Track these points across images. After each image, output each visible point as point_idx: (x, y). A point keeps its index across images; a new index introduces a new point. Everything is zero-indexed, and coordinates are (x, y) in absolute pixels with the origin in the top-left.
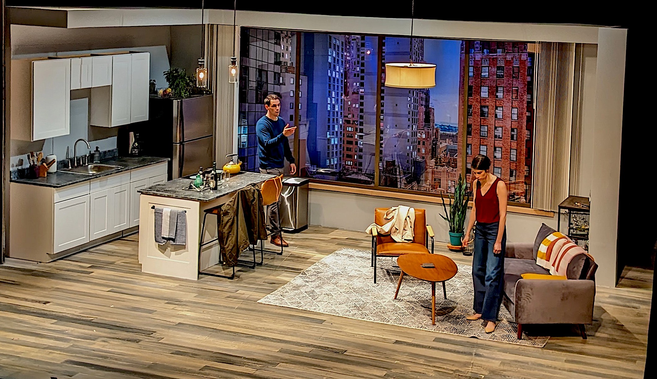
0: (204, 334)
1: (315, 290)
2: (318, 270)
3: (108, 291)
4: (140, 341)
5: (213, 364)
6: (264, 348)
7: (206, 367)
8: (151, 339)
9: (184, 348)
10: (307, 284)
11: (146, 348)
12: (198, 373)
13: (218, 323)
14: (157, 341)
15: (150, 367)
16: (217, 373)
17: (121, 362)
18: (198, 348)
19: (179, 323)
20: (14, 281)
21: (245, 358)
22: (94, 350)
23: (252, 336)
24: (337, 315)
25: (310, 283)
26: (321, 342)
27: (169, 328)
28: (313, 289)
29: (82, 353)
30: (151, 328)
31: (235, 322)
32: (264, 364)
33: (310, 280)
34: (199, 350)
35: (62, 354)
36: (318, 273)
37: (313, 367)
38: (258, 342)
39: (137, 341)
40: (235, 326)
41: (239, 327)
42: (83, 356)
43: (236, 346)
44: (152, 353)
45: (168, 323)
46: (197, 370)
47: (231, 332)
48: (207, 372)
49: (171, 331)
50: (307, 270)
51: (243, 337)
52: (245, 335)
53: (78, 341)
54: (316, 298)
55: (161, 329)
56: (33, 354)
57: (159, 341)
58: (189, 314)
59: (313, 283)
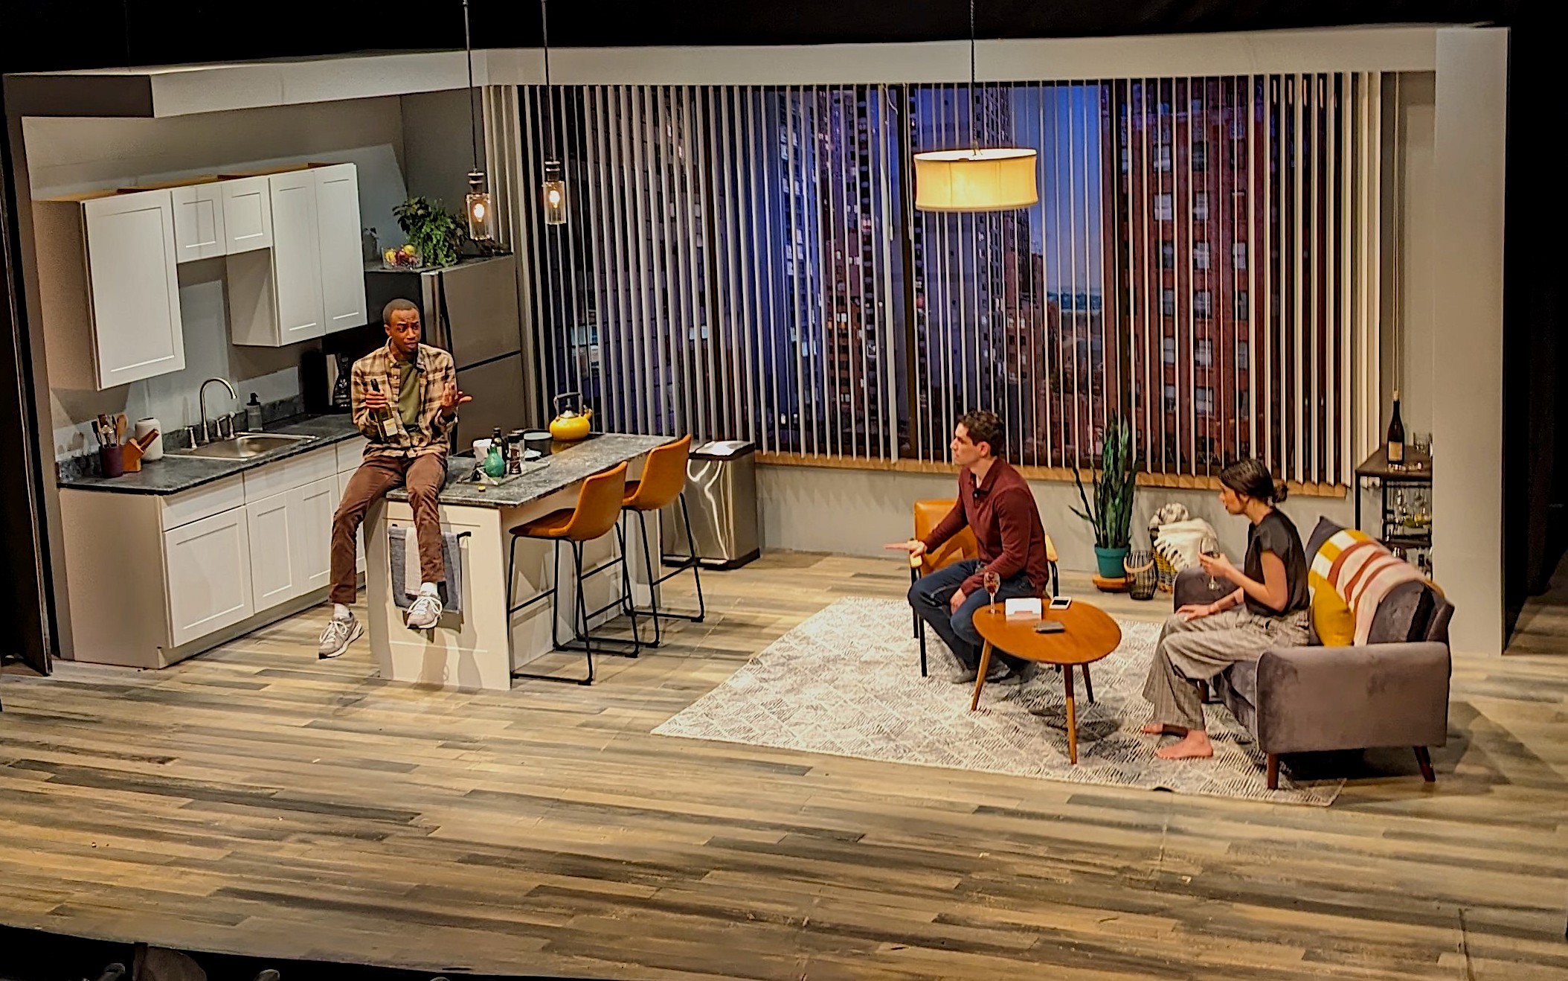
0: (531, 813)
1: (784, 699)
2: (790, 653)
3: (305, 727)
4: (385, 836)
5: (556, 882)
6: (671, 837)
7: (541, 889)
8: (407, 831)
9: (486, 848)
10: (765, 685)
11: (399, 851)
12: (524, 903)
13: (562, 787)
14: (424, 835)
15: (412, 894)
16: (565, 900)
17: (345, 888)
18: (521, 845)
19: (474, 792)
20: (86, 715)
21: (629, 863)
22: (281, 863)
23: (645, 813)
24: (838, 754)
25: (772, 682)
26: (804, 818)
27: (450, 802)
28: (779, 696)
29: (252, 871)
30: (410, 806)
31: (600, 781)
32: (675, 874)
33: (772, 677)
34: (522, 850)
35: (209, 875)
36: (790, 658)
37: (788, 876)
38: (659, 824)
39: (379, 837)
40: (601, 791)
41: (611, 792)
42: (259, 877)
43: (608, 837)
44: (415, 862)
45: (448, 792)
46: (520, 896)
47: (593, 805)
48: (544, 898)
49: (454, 809)
50: (764, 652)
51: (622, 814)
52: (626, 811)
53: (244, 843)
54: (787, 716)
55: (431, 806)
56: (143, 878)
57: (430, 835)
58: (495, 768)
59: (779, 684)
